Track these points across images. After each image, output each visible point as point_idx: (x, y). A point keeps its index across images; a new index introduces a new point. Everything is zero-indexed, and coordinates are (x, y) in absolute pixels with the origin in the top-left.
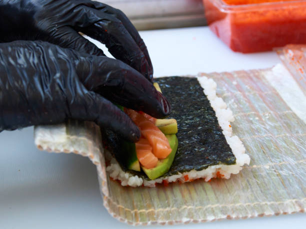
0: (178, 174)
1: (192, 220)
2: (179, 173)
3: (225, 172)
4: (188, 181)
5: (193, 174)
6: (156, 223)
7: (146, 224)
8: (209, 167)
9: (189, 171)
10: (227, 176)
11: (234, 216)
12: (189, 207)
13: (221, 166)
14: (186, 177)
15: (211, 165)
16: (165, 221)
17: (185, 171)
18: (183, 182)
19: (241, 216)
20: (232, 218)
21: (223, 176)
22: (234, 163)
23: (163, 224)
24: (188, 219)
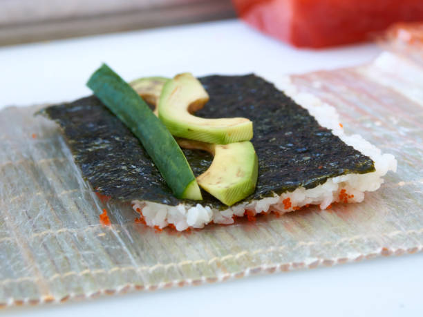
0: (272, 196)
1: (322, 260)
2: (275, 195)
3: (354, 189)
4: (290, 209)
5: (300, 197)
6: (259, 269)
7: (242, 274)
8: (328, 180)
9: (292, 189)
10: (359, 197)
11: (393, 249)
12: (310, 243)
13: (348, 178)
14: (287, 203)
15: (331, 177)
16: (273, 266)
17: (284, 191)
18: (281, 213)
19: (405, 248)
20: (391, 252)
21: (353, 196)
22: (372, 169)
23: (272, 270)
24: (315, 260)
